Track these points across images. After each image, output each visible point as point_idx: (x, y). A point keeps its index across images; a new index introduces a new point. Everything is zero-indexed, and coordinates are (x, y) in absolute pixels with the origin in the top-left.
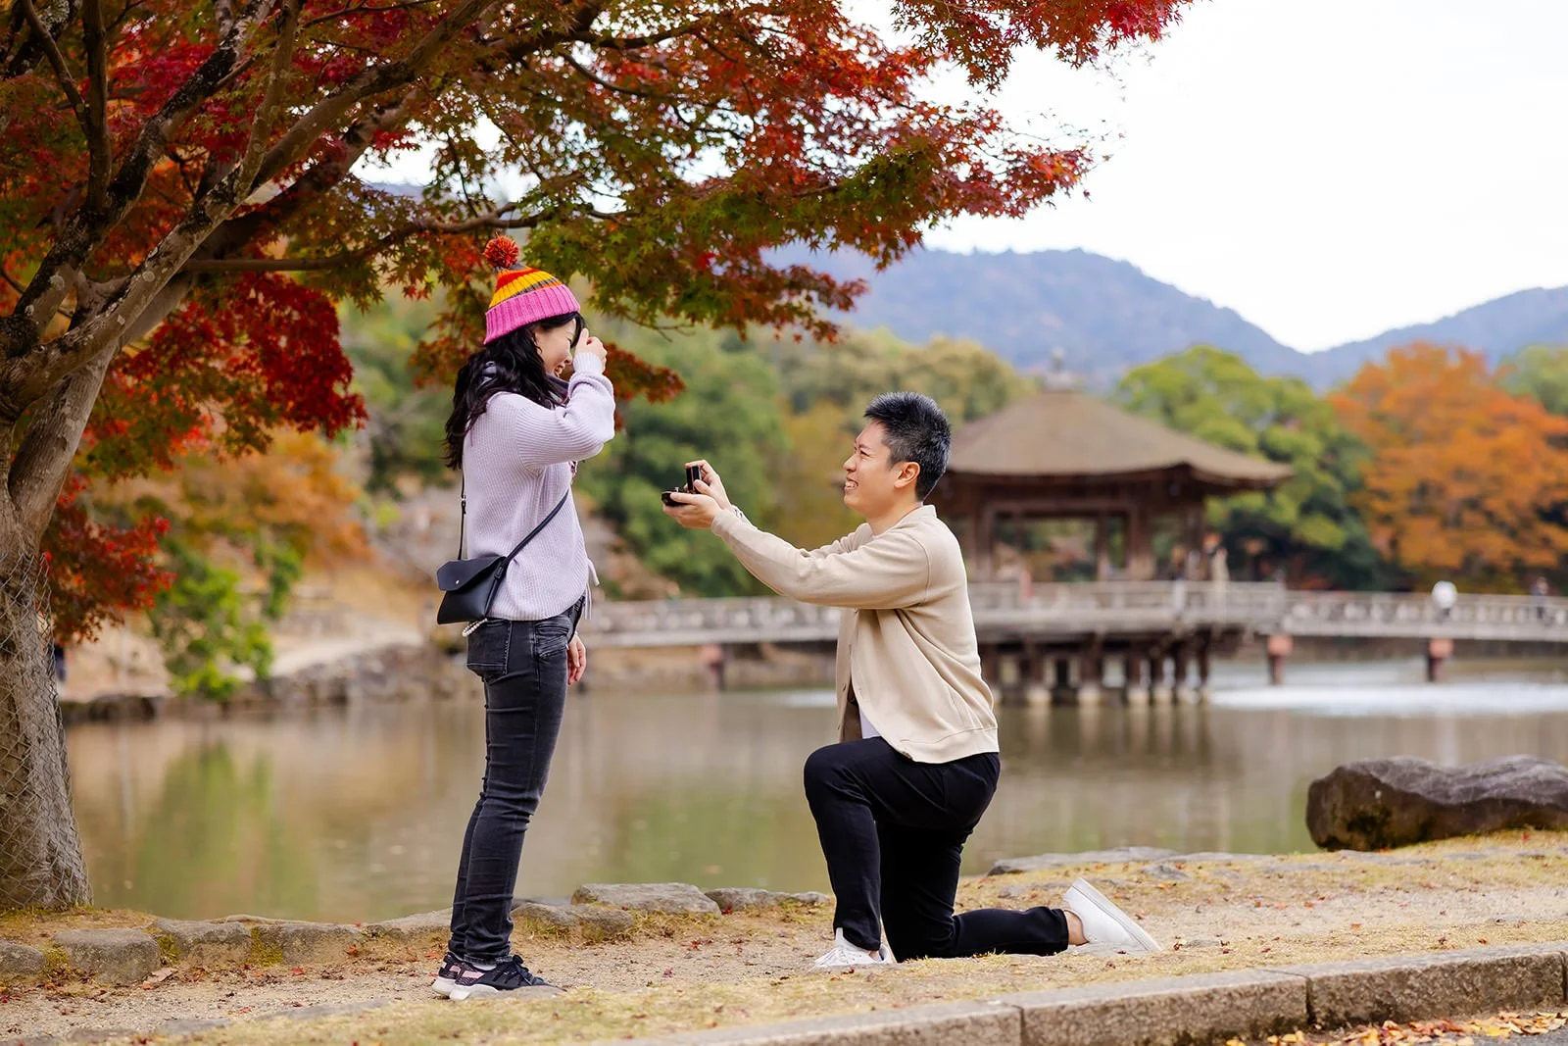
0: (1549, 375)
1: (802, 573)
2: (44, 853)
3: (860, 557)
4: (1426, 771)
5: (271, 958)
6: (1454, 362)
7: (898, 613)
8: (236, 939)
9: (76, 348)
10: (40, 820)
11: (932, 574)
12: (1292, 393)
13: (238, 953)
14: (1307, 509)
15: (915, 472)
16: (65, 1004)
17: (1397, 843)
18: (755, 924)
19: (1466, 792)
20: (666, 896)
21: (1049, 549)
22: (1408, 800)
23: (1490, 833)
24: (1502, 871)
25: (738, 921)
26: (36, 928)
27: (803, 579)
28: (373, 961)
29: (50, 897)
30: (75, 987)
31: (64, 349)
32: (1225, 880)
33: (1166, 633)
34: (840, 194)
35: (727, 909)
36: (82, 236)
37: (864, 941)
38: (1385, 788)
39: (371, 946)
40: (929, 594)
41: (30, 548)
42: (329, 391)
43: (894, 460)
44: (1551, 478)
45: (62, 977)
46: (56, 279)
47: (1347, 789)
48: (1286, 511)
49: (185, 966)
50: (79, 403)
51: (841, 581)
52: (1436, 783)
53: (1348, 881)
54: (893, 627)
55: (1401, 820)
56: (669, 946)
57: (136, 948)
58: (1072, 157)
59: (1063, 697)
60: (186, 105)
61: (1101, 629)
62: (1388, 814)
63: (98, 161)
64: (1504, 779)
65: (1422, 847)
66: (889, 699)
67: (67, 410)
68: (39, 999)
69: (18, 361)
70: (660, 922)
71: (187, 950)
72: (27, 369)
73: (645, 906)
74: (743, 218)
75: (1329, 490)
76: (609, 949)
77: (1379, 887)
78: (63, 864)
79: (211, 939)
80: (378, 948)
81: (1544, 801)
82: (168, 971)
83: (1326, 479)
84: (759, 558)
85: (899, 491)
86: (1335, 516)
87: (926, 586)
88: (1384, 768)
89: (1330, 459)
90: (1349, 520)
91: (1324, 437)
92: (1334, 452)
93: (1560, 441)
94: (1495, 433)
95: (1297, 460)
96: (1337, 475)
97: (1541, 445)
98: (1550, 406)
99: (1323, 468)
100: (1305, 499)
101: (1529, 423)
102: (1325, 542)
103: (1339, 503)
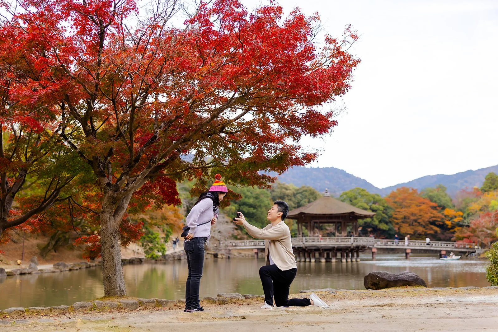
0: (431, 194)
1: (260, 234)
2: (118, 286)
3: (271, 230)
4: (387, 274)
5: (159, 306)
6: (411, 191)
7: (278, 241)
8: (153, 302)
9: (126, 190)
10: (117, 279)
11: (284, 234)
12: (376, 197)
13: (153, 305)
14: (380, 222)
15: (282, 214)
16: (121, 313)
17: (381, 288)
18: (252, 301)
19: (395, 278)
20: (235, 296)
21: (326, 229)
22: (383, 280)
23: (399, 286)
24: (400, 294)
25: (248, 301)
26: (116, 300)
27: (260, 235)
28: (178, 307)
29: (119, 294)
30: (123, 310)
31: (124, 191)
32: (345, 295)
33: (350, 247)
35: (246, 298)
36: (128, 170)
37: (270, 304)
38: (379, 277)
39: (178, 304)
40: (284, 237)
41: (117, 228)
42: (174, 198)
43: (278, 211)
44: (432, 215)
45: (121, 308)
46: (123, 178)
47: (371, 277)
48: (376, 222)
49: (143, 307)
50: (127, 201)
51: (267, 235)
52: (389, 276)
53: (369, 295)
54: (278, 244)
55: (382, 284)
56: (235, 305)
57: (134, 303)
58: (314, 155)
59: (328, 260)
60: (148, 145)
61: (336, 246)
62: (379, 282)
63: (132, 156)
64: (402, 276)
65: (386, 289)
66: (277, 257)
67: (124, 202)
68: (116, 312)
69: (116, 193)
70: (233, 300)
71: (144, 304)
72: (117, 194)
73: (231, 298)
75: (386, 218)
76: (223, 305)
77: (375, 296)
78: (122, 288)
79: (148, 302)
80: (179, 304)
81: (410, 280)
82: (140, 308)
83: (384, 215)
84: (252, 231)
85: (278, 217)
86: (387, 223)
87: (283, 236)
88: (379, 273)
89: (385, 211)
90: (389, 224)
91: (383, 206)
92: (386, 210)
93: (434, 208)
94: (420, 206)
95: (378, 211)
96: (386, 214)
97: (430, 208)
98: (431, 200)
99: (384, 213)
100: (380, 219)
101: (427, 204)
102: (384, 228)
103: (387, 220)
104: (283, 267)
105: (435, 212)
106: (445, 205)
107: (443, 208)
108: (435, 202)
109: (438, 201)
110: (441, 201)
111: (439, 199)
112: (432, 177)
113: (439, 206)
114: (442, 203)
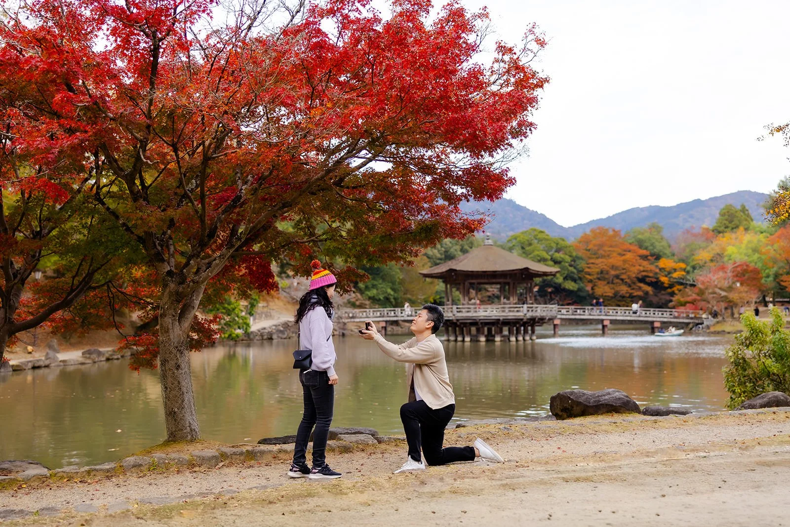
0: (640, 237)
1: (399, 354)
2: (188, 425)
3: (415, 349)
4: (584, 394)
5: (252, 459)
6: (611, 233)
7: (426, 365)
8: (241, 454)
9: (197, 282)
10: (186, 415)
11: (435, 355)
12: (561, 242)
13: (242, 458)
14: (565, 278)
15: (432, 324)
16: (195, 475)
17: (576, 416)
18: (388, 447)
19: (595, 401)
20: (362, 438)
21: (486, 292)
22: (578, 404)
23: (602, 414)
24: (604, 428)
25: (383, 446)
26: (186, 448)
27: (400, 356)
28: (279, 460)
29: (189, 437)
30: (197, 469)
31: (194, 283)
32: (523, 431)
33: (522, 319)
34: (413, 234)
35: (380, 442)
36: (199, 250)
37: (417, 459)
38: (572, 400)
39: (279, 455)
40: (434, 360)
41: (184, 338)
42: (268, 282)
43: (428, 320)
44: (642, 268)
45: (194, 466)
46: (192, 262)
47: (561, 399)
48: (559, 279)
49: (227, 462)
50: (198, 295)
51: (410, 357)
52: (587, 398)
53: (559, 431)
54: (425, 369)
55: (577, 409)
56: (363, 454)
57: (214, 457)
59: (489, 339)
60: (228, 211)
62: (573, 407)
63: (203, 228)
64: (606, 397)
65: (582, 418)
66: (425, 389)
67: (194, 298)
68: (187, 473)
69: (181, 286)
70: (361, 446)
71: (228, 457)
72: (184, 288)
73: (357, 442)
74: (385, 242)
75: (573, 273)
76: (346, 455)
77: (568, 433)
78: (193, 428)
79: (235, 454)
80: (281, 455)
81: (618, 405)
82: (223, 463)
83: (571, 269)
84: (387, 349)
85: (428, 329)
86: (575, 280)
87: (434, 358)
88: (572, 393)
89: (573, 263)
90: (578, 281)
91: (570, 256)
92: (574, 261)
93: (644, 258)
94: (624, 255)
95: (563, 263)
96: (575, 268)
97: (638, 258)
98: (640, 247)
99: (571, 266)
100: (565, 275)
101: (634, 252)
102: (571, 288)
103: (576, 276)
104: (434, 404)
105: (645, 263)
106: (661, 254)
107: (658, 257)
108: (646, 248)
109: (651, 248)
110: (654, 247)
111: (652, 245)
112: (642, 209)
113: (652, 255)
114: (655, 250)
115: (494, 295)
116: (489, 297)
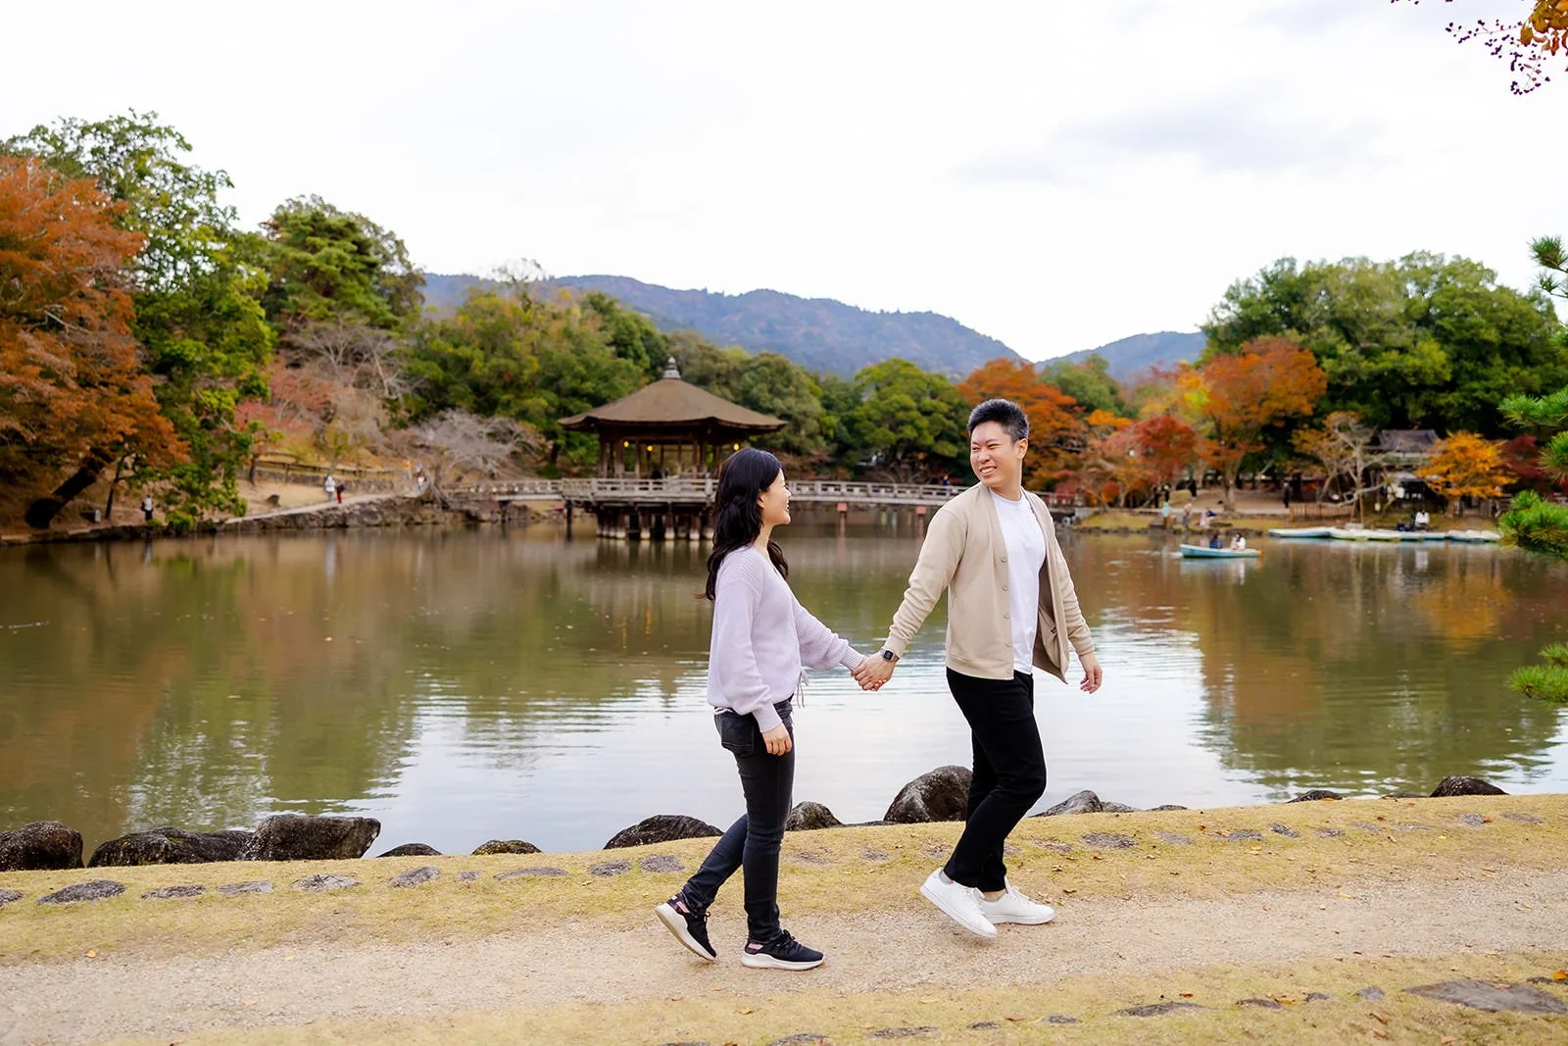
0: (1064, 375)
6: (1019, 368)
12: (937, 381)
14: (937, 439)
21: (809, 454)
44: (1058, 425)
48: (929, 440)
75: (952, 429)
83: (951, 423)
86: (954, 441)
89: (953, 414)
90: (961, 443)
91: (949, 403)
92: (956, 411)
93: (1067, 408)
94: (1032, 404)
95: (935, 415)
96: (956, 422)
97: (1055, 408)
98: (1065, 391)
99: (949, 418)
100: (937, 433)
101: (1051, 400)
102: (946, 453)
103: (956, 435)
105: (1066, 416)
106: (1095, 403)
107: (1090, 409)
108: (1073, 395)
109: (1080, 393)
110: (1085, 393)
111: (1082, 388)
113: (1080, 405)
114: (1087, 398)
115: (821, 461)
116: (813, 464)
